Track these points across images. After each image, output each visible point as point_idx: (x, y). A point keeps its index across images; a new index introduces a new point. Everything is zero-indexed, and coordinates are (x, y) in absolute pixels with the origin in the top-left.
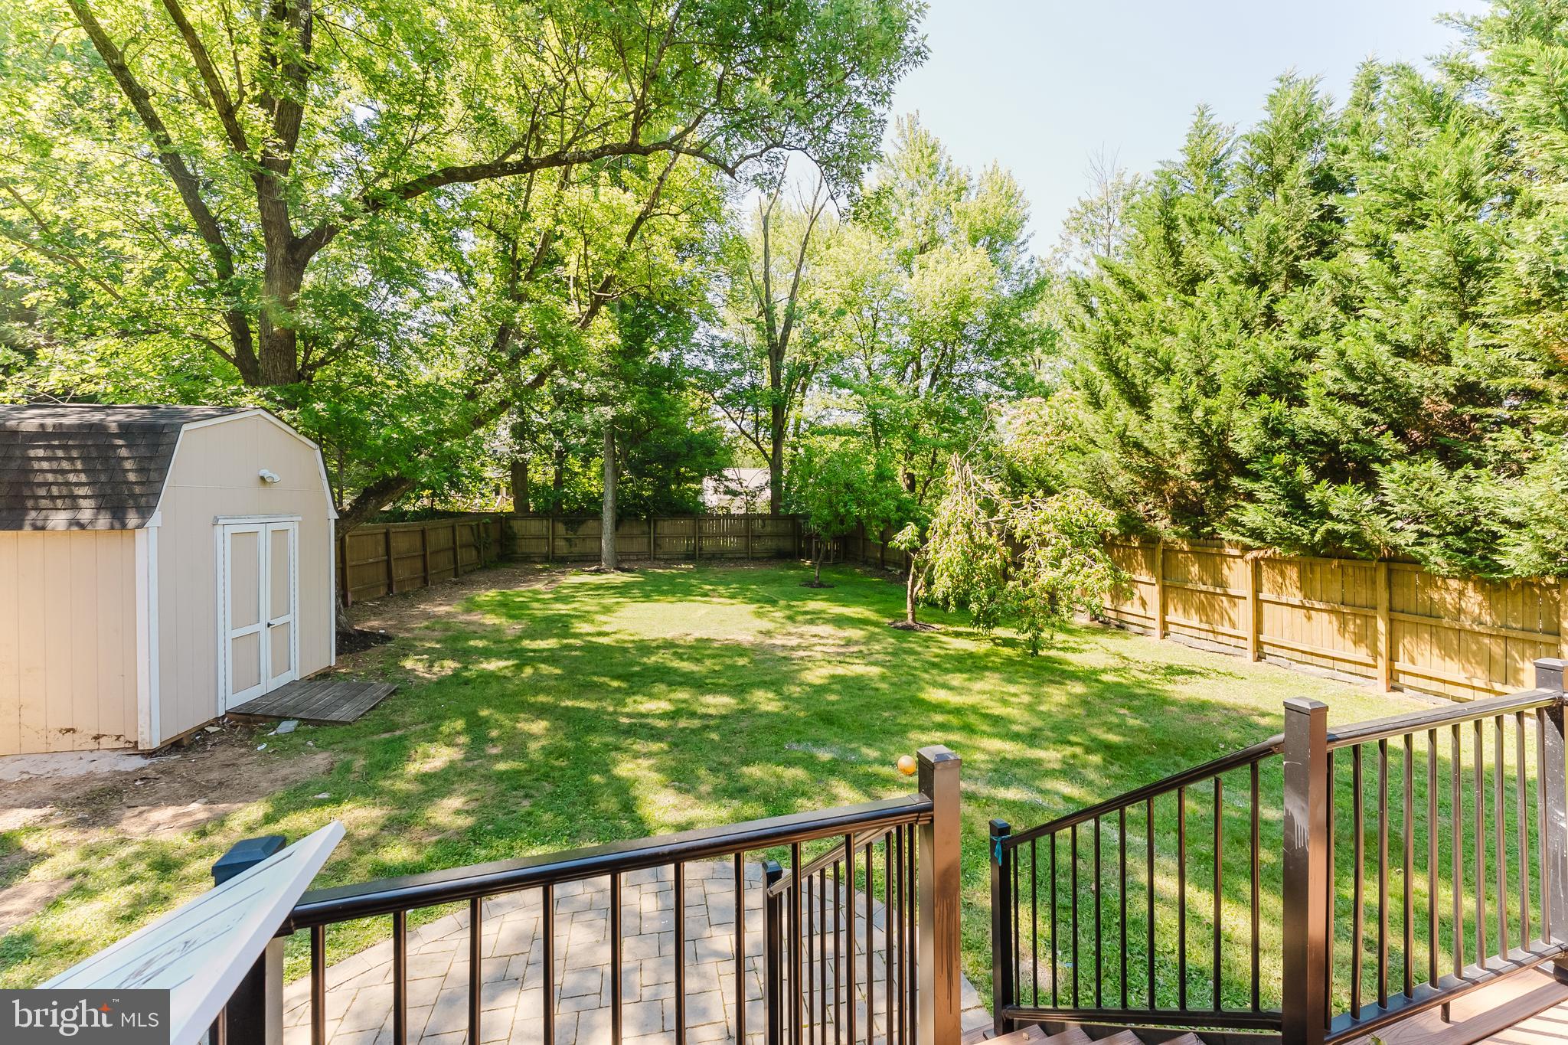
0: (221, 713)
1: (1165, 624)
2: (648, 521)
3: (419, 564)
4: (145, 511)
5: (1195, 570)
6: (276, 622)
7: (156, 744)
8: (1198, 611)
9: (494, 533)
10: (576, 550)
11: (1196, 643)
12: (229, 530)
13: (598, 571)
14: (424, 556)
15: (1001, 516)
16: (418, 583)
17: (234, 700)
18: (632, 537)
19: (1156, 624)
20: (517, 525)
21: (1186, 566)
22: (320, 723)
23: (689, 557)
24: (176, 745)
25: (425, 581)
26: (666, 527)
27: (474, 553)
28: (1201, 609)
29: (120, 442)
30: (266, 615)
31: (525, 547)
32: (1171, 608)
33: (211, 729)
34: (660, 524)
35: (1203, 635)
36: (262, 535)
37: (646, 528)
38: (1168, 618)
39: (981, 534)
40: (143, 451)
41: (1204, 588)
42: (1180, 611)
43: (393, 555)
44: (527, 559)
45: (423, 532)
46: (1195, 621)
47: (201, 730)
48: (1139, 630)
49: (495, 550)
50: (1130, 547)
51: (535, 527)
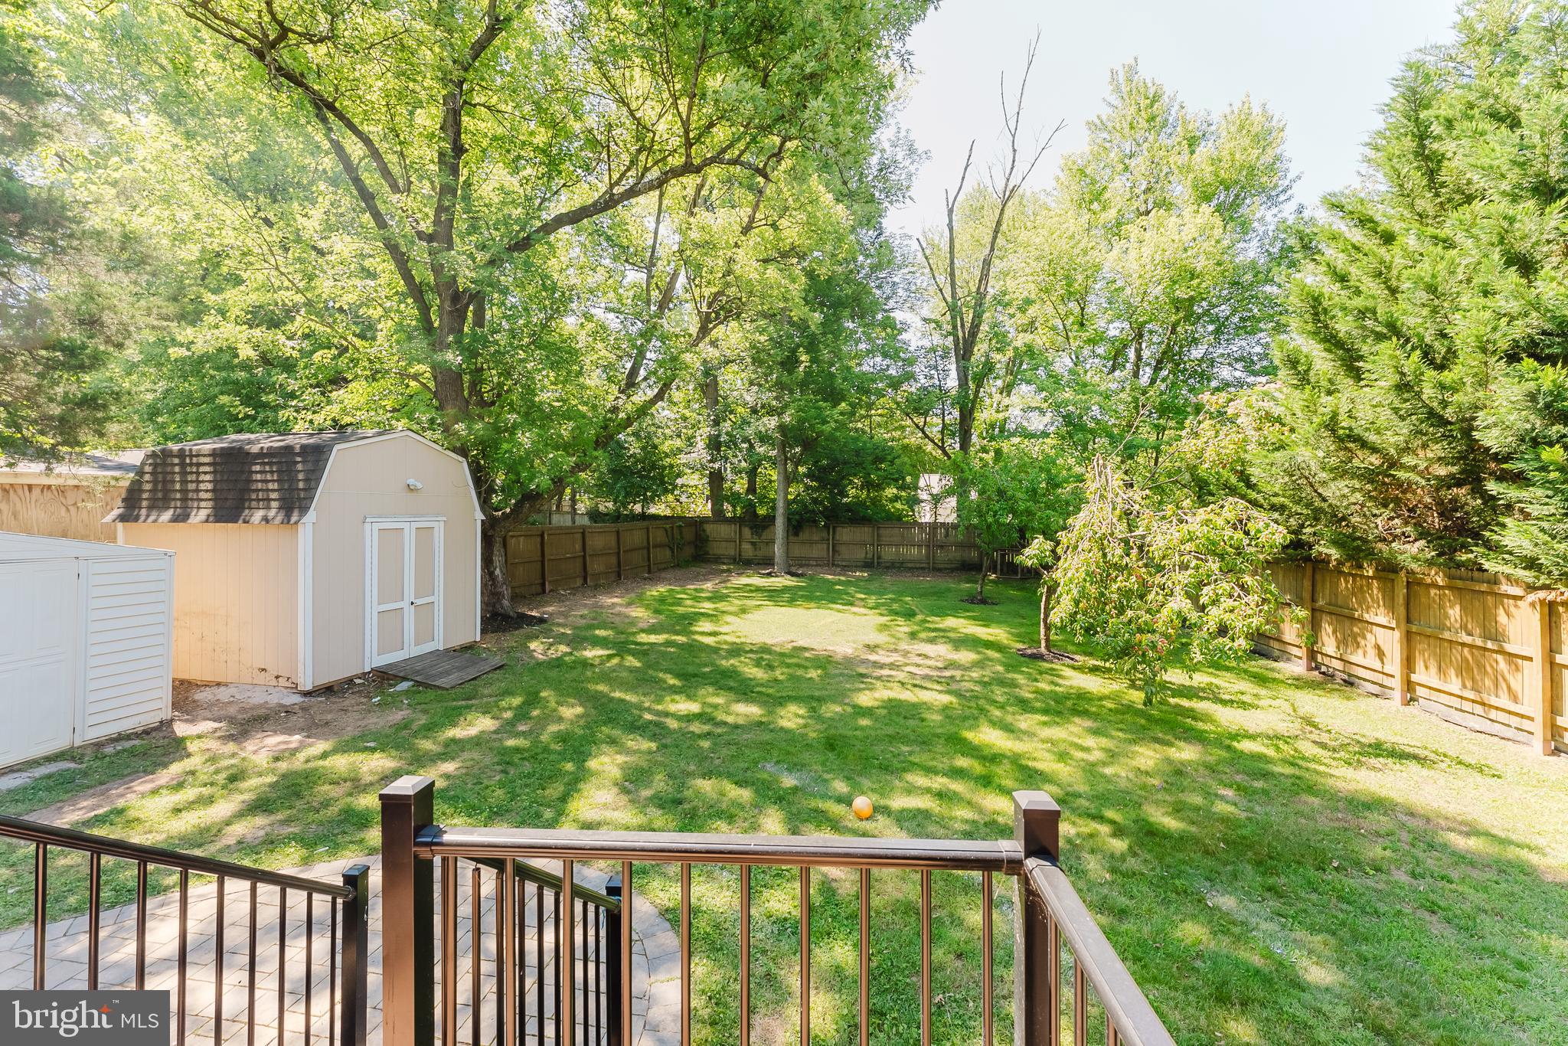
0: (367, 669)
1: (1409, 686)
2: (826, 526)
3: (614, 560)
4: (304, 510)
5: (1454, 613)
6: (419, 602)
7: (309, 687)
8: (1460, 672)
9: (689, 534)
10: (760, 553)
11: (1457, 716)
12: (376, 527)
13: (769, 575)
14: (619, 553)
15: (1139, 532)
16: (613, 577)
17: (376, 659)
18: (811, 543)
19: (1396, 683)
20: (709, 528)
21: (1441, 607)
22: (427, 686)
23: (867, 565)
24: (328, 690)
25: (619, 576)
26: (845, 534)
27: (668, 552)
28: (1464, 670)
29: (299, 459)
30: (410, 594)
31: (717, 549)
32: (1419, 665)
33: (358, 681)
34: (839, 529)
35: (1467, 706)
36: (406, 531)
37: (825, 535)
38: (1414, 678)
39: (1116, 552)
40: (310, 466)
41: (1468, 639)
42: (1433, 670)
43: (589, 551)
44: (718, 560)
45: (618, 532)
46: (1454, 685)
47: (350, 681)
48: (1376, 689)
49: (689, 551)
50: (1362, 576)
51: (725, 530)
